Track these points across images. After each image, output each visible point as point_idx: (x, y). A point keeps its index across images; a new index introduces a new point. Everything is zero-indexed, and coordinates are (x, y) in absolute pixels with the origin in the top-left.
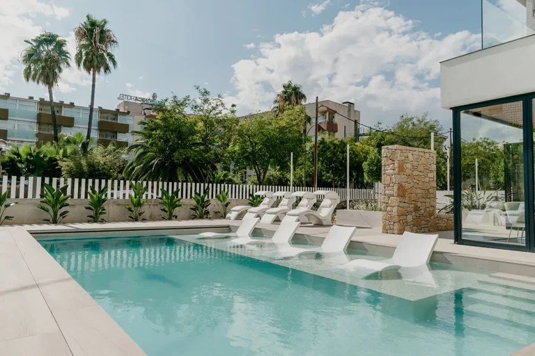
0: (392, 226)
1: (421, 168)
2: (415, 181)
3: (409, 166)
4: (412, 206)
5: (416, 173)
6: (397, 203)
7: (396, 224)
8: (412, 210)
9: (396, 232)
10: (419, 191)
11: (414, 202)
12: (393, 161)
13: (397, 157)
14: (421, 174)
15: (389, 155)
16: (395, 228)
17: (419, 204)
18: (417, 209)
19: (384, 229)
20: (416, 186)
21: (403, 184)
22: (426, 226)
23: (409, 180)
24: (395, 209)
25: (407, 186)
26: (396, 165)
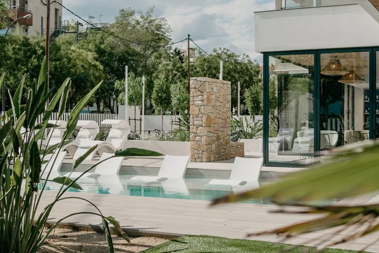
0: (200, 155)
1: (221, 99)
2: (217, 111)
3: (213, 97)
4: (215, 135)
5: (218, 104)
6: (206, 133)
7: (205, 153)
8: (215, 139)
9: (204, 160)
10: (220, 121)
11: (216, 132)
12: (202, 92)
13: (206, 89)
14: (221, 104)
15: (198, 87)
16: (204, 156)
17: (220, 133)
18: (218, 138)
19: (192, 158)
20: (218, 116)
21: (210, 114)
22: (224, 154)
23: (213, 111)
24: (204, 139)
25: (212, 116)
26: (205, 97)
